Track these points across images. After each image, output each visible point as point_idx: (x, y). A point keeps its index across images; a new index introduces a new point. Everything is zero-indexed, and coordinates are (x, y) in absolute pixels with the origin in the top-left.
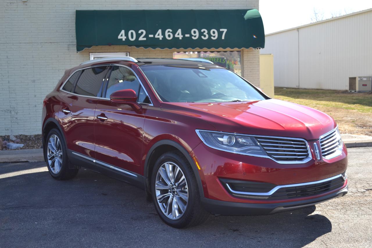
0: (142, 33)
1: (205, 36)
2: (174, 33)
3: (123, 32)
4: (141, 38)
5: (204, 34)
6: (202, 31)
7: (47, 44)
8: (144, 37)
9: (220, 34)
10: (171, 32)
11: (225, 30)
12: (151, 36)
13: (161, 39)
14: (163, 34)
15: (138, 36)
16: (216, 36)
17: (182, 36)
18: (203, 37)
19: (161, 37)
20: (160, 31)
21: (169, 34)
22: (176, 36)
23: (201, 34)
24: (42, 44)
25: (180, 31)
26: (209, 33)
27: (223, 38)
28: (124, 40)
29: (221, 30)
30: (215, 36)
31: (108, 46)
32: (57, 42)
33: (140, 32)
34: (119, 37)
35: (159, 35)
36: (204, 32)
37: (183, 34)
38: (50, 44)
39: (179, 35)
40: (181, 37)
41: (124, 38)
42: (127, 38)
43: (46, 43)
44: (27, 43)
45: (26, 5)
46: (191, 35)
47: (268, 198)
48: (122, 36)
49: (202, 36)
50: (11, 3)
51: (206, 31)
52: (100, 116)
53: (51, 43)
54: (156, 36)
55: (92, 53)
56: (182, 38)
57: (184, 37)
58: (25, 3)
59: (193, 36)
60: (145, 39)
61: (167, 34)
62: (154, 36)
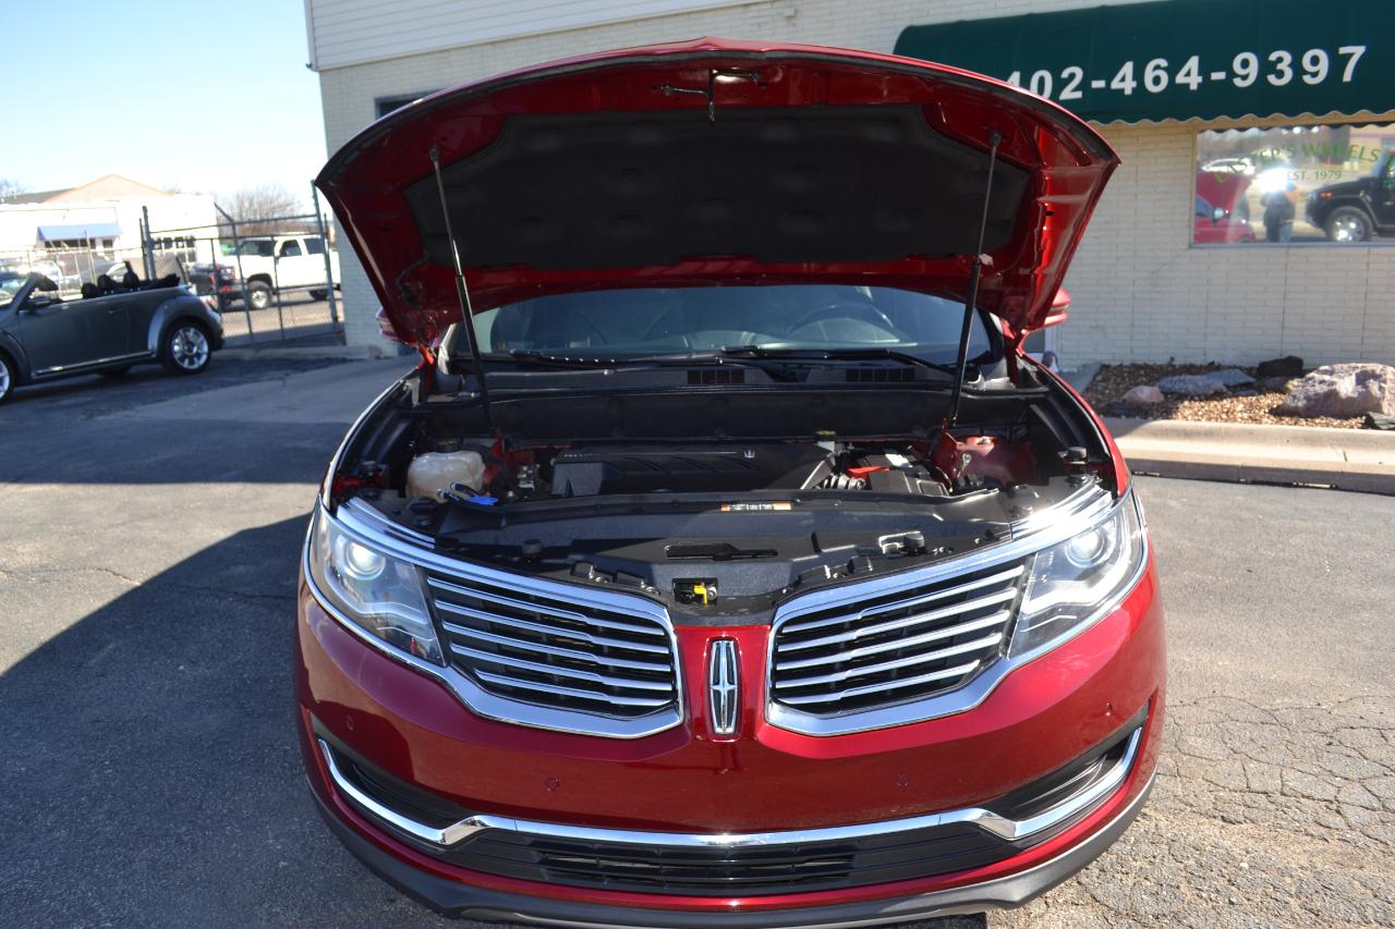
0: (1072, 76)
1: (1280, 74)
2: (1172, 71)
3: (1014, 78)
4: (1067, 94)
5: (1279, 67)
6: (1273, 57)
8: (1075, 90)
9: (1338, 63)
10: (1164, 69)
11: (1358, 51)
12: (1098, 84)
13: (1128, 92)
14: (1138, 75)
15: (1059, 85)
16: (1321, 73)
17: (1200, 79)
18: (1272, 79)
19: (1129, 86)
20: (1128, 68)
21: (1156, 76)
22: (1180, 79)
23: (1267, 67)
25: (1193, 63)
26: (1296, 66)
27: (1347, 77)
29: (1343, 50)
30: (1317, 65)
33: (1065, 74)
35: (1124, 81)
36: (1280, 60)
37: (1204, 71)
39: (1191, 75)
40: (1194, 81)
45: (794, 25)
46: (1231, 74)
49: (1270, 74)
50: (759, 25)
51: (1287, 57)
54: (1115, 85)
56: (1199, 84)
57: (1206, 83)
58: (792, 21)
59: (1237, 76)
60: (1079, 95)
61: (1149, 75)
62: (1108, 84)
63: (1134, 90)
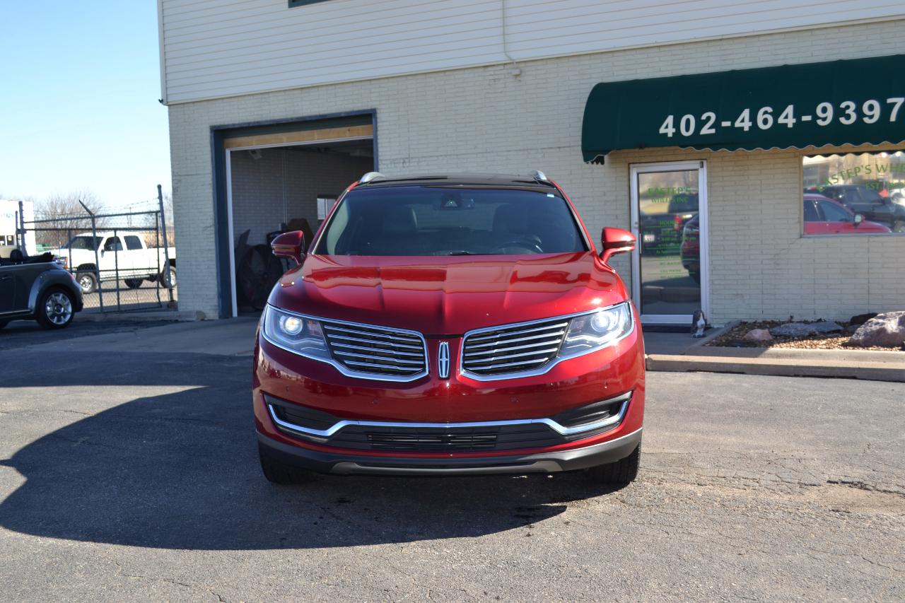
0: (709, 118)
1: (848, 117)
2: (776, 115)
3: (670, 119)
4: (705, 131)
5: (847, 112)
6: (843, 105)
7: (552, 150)
8: (710, 128)
9: (886, 109)
10: (770, 114)
11: (900, 101)
12: (726, 124)
13: (746, 129)
14: (753, 118)
15: (700, 124)
16: (875, 116)
17: (794, 121)
18: (843, 120)
19: (747, 125)
20: (746, 113)
21: (765, 118)
22: (781, 120)
23: (839, 112)
24: (544, 151)
25: (790, 110)
26: (859, 111)
27: (893, 118)
28: (670, 135)
29: (890, 101)
30: (873, 114)
31: (637, 150)
32: (570, 147)
33: (704, 117)
34: (662, 130)
35: (744, 121)
36: (848, 107)
37: (797, 115)
38: (558, 150)
39: (788, 118)
40: (791, 122)
41: (670, 131)
42: (676, 130)
43: (551, 148)
44: (520, 150)
45: (520, 81)
46: (816, 117)
47: (327, 442)
48: (667, 128)
49: (842, 117)
50: (494, 80)
51: (852, 105)
53: (559, 148)
54: (738, 124)
55: (633, 163)
56: (794, 124)
57: (799, 123)
58: (518, 78)
59: (819, 118)
60: (713, 131)
61: (760, 118)
62: (733, 124)
63: (750, 127)
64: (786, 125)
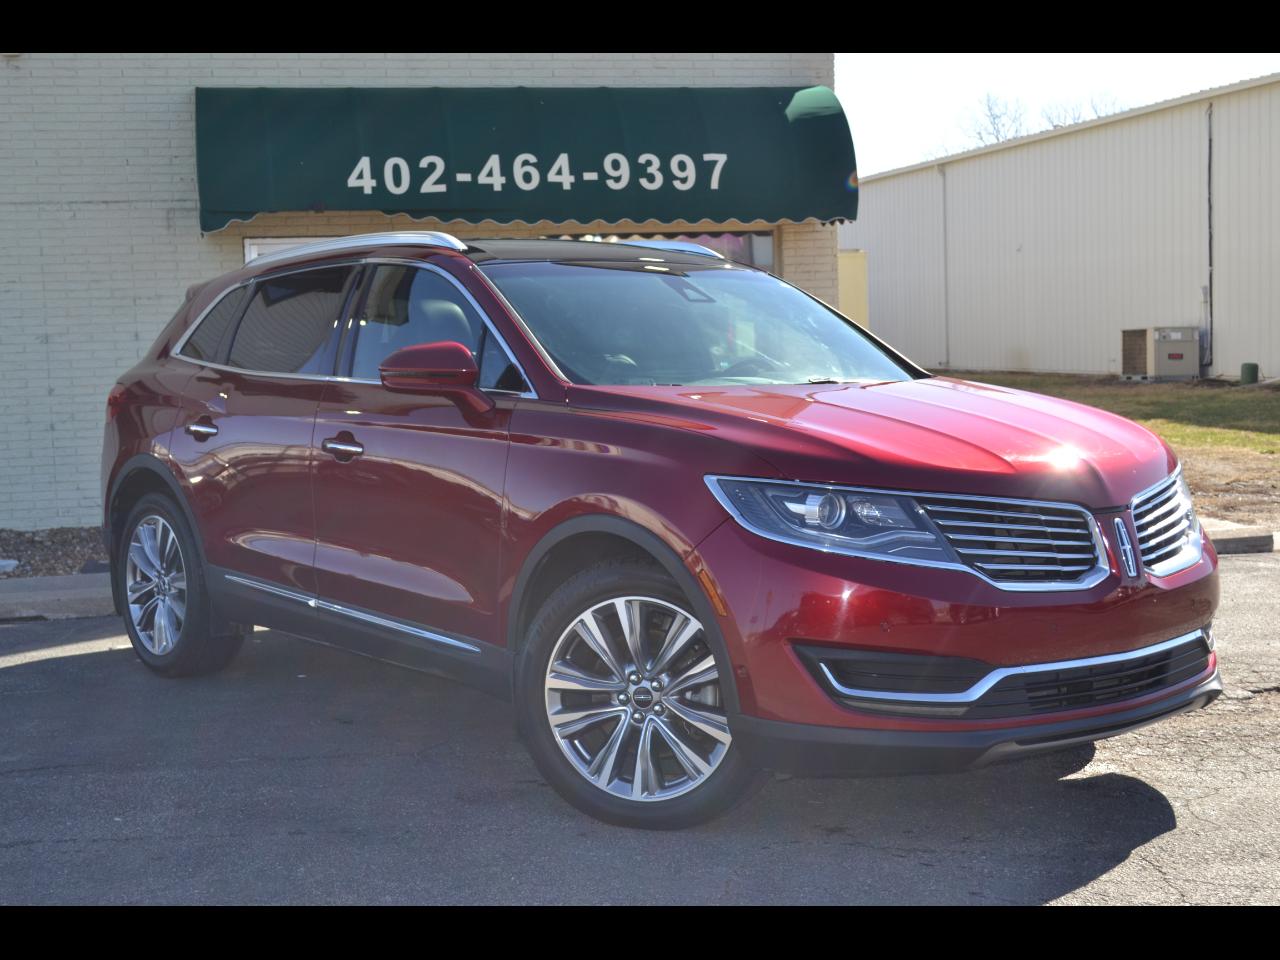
0: (432, 167)
1: (651, 179)
2: (544, 167)
3: (364, 163)
4: (429, 187)
5: (650, 170)
6: (642, 159)
7: (91, 206)
8: (437, 182)
9: (704, 170)
10: (533, 165)
11: (721, 159)
12: (463, 177)
13: (498, 188)
14: (507, 170)
15: (419, 176)
16: (689, 179)
17: (572, 179)
18: (644, 182)
19: (498, 182)
20: (494, 162)
21: (525, 171)
22: (552, 177)
23: (638, 171)
24: (74, 206)
25: (563, 160)
26: (665, 169)
27: (715, 184)
28: (368, 191)
29: (707, 157)
30: (687, 177)
31: (312, 213)
32: (128, 201)
33: (424, 163)
34: (352, 182)
35: (491, 174)
36: (649, 163)
37: (576, 170)
38: (103, 206)
39: (562, 173)
40: (567, 181)
41: (368, 185)
42: (377, 183)
43: (89, 202)
44: (22, 204)
45: (17, 68)
46: (604, 176)
47: (967, 712)
48: (361, 178)
49: (642, 177)
51: (656, 162)
52: (331, 440)
53: (106, 202)
54: (482, 179)
55: (251, 238)
56: (572, 184)
57: (579, 183)
58: (14, 64)
59: (610, 177)
60: (442, 188)
61: (518, 171)
62: (475, 177)
64: (560, 184)
